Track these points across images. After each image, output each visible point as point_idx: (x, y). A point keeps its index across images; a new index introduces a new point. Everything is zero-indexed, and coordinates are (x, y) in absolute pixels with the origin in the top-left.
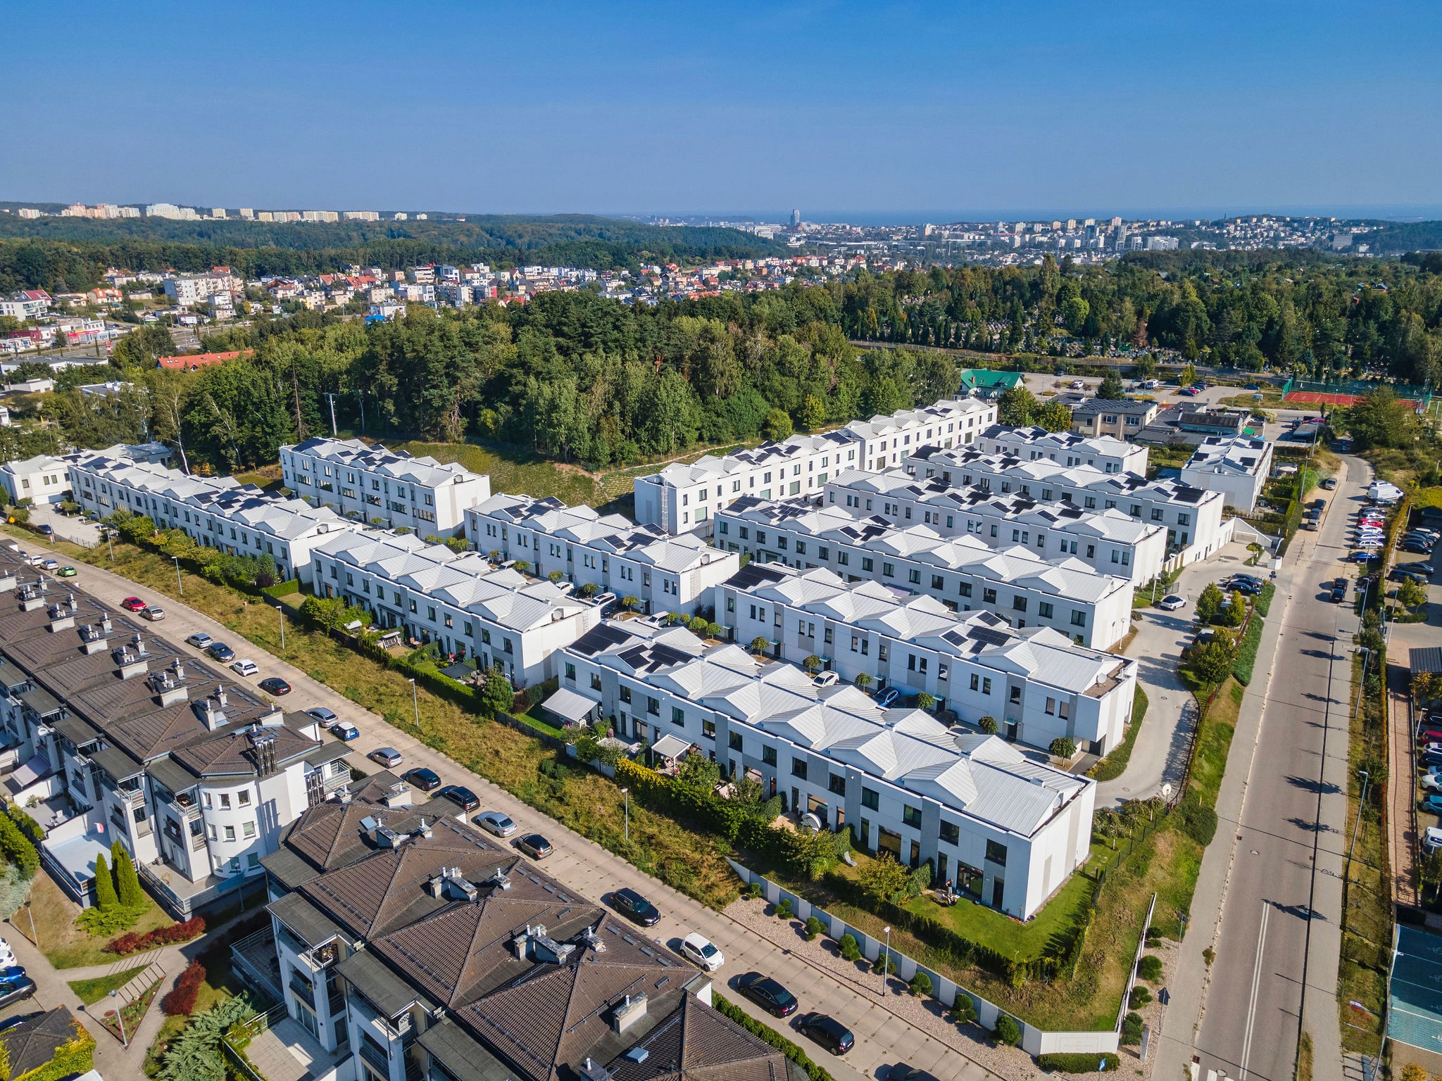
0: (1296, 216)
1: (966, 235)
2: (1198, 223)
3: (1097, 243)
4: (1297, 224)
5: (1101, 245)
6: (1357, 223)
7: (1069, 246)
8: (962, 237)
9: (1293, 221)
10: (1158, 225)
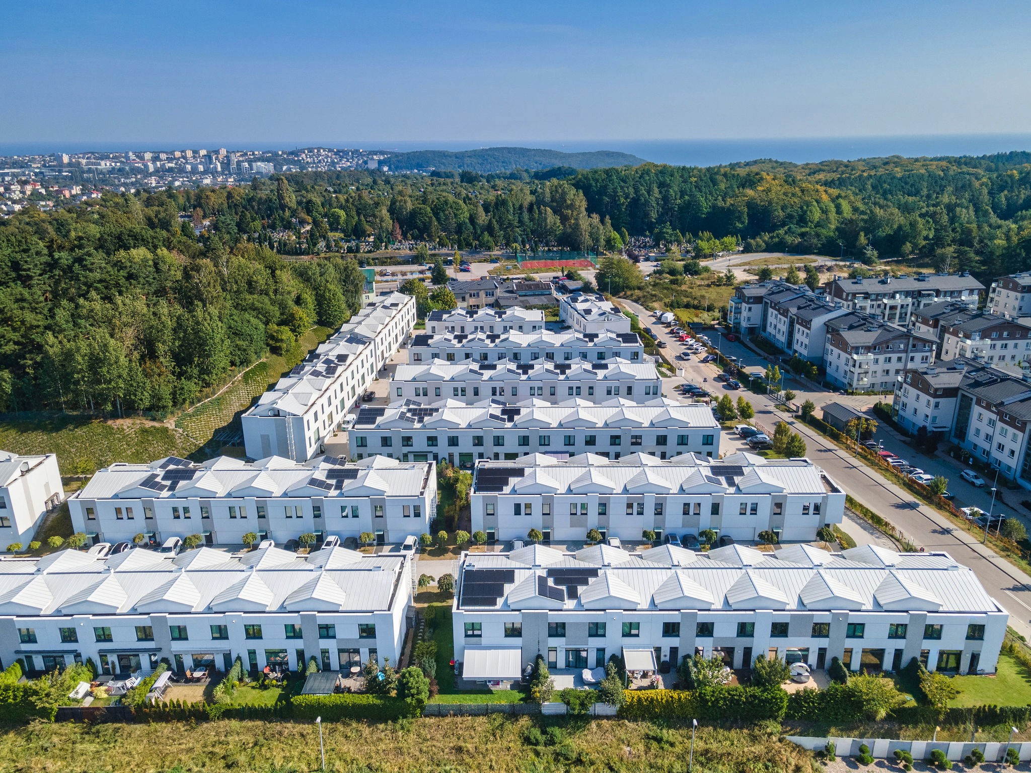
0: (340, 148)
1: (103, 163)
2: (280, 153)
3: (216, 168)
4: (341, 153)
5: (219, 169)
6: (375, 153)
7: (194, 171)
8: (99, 164)
9: (339, 151)
10: (253, 154)
